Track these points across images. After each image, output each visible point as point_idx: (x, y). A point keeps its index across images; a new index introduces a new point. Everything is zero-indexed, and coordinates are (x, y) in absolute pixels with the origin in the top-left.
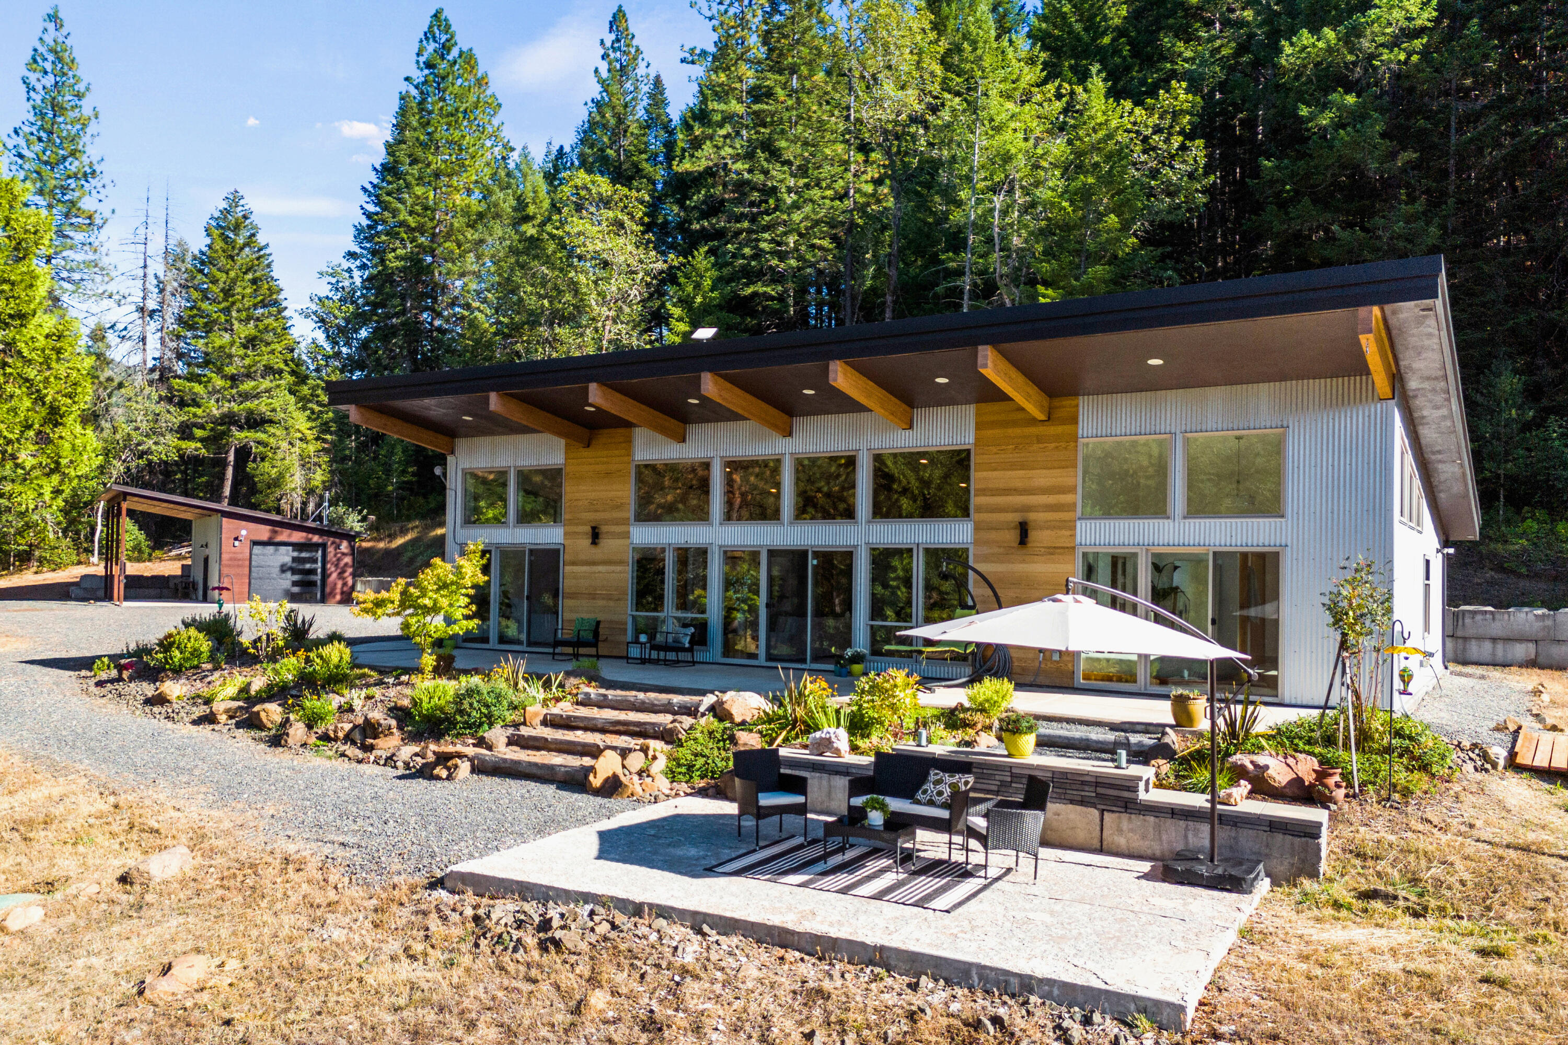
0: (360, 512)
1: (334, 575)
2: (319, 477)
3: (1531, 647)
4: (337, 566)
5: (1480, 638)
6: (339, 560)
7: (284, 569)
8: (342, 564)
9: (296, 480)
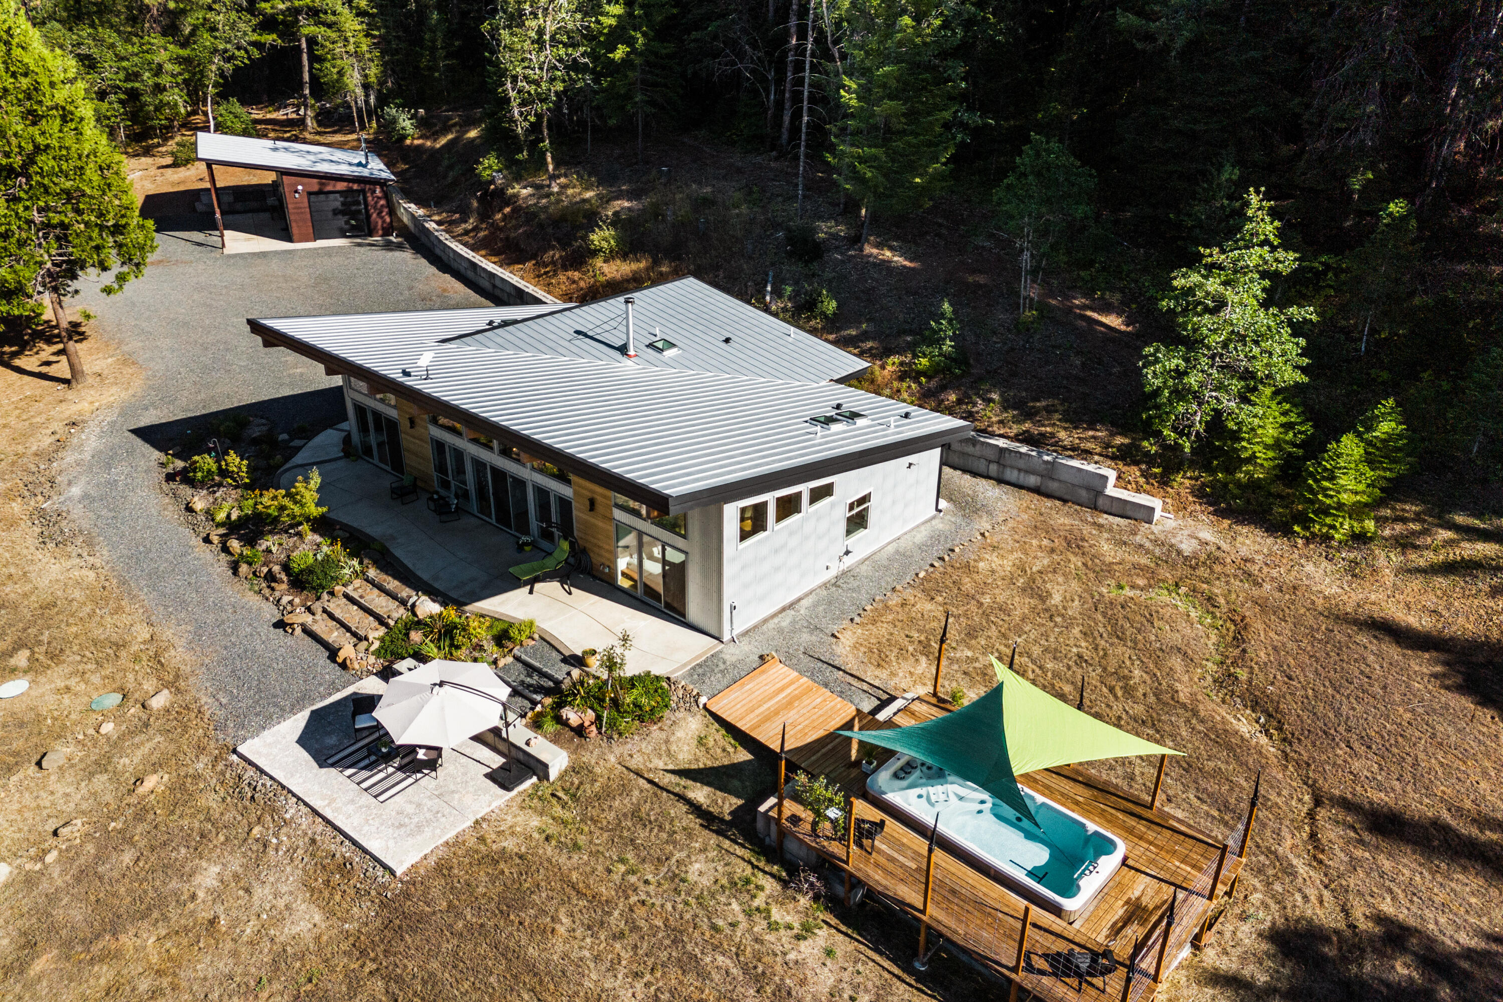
0: (409, 112)
1: (374, 215)
2: (373, 71)
3: (1039, 479)
4: (375, 208)
5: (1012, 467)
6: (376, 203)
7: (336, 212)
8: (379, 206)
9: (353, 80)
